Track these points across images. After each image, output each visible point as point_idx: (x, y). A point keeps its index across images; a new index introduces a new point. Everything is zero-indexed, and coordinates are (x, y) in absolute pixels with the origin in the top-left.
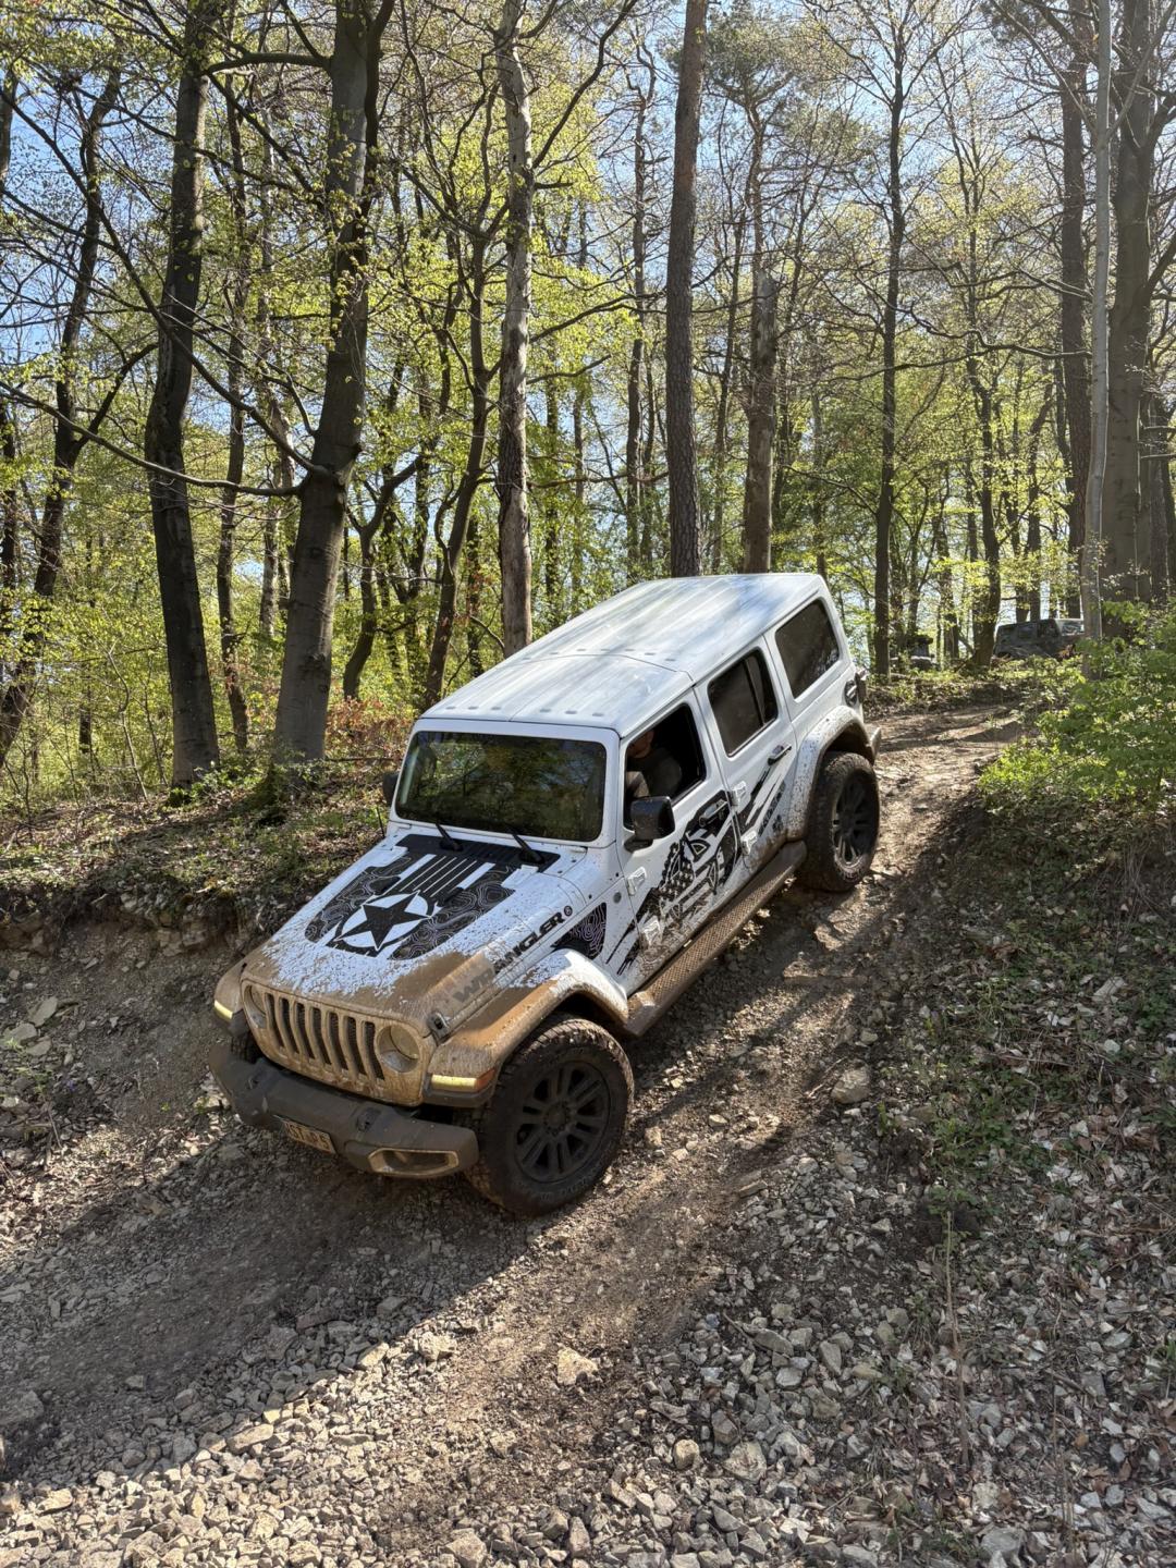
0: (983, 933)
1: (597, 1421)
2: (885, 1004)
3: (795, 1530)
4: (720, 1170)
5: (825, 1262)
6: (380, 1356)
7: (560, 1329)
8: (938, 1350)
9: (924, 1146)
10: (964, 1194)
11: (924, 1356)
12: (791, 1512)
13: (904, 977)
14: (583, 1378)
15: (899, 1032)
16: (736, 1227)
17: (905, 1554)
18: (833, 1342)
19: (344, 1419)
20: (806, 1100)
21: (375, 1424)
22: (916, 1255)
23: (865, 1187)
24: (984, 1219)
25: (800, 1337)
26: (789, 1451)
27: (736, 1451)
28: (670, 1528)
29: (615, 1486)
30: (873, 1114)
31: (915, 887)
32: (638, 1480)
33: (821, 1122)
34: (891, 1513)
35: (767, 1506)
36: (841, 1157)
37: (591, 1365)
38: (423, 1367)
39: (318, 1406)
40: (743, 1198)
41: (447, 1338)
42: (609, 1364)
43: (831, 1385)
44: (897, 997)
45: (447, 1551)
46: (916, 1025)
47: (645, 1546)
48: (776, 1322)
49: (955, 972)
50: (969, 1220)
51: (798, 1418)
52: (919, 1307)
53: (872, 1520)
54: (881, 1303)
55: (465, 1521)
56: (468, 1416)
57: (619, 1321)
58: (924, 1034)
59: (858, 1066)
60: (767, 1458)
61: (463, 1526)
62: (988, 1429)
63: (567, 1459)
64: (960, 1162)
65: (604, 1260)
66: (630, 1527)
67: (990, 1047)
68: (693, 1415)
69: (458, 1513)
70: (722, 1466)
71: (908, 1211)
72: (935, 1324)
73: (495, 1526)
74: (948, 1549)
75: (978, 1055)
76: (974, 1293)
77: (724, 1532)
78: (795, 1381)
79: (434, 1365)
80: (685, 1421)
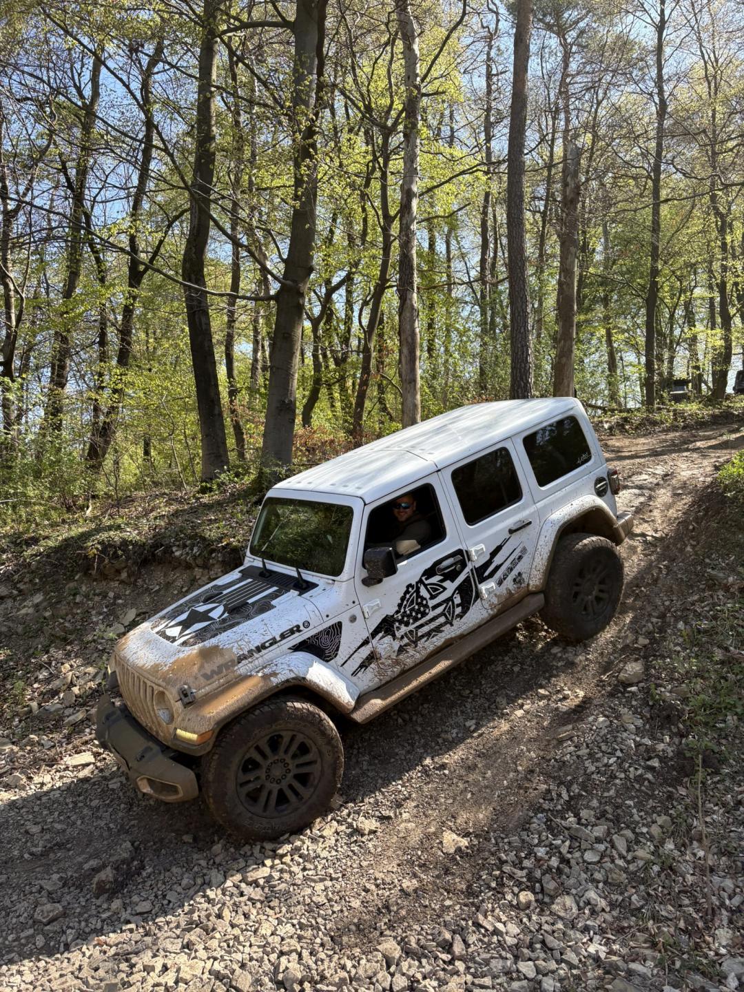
0: (721, 575)
1: (469, 876)
2: (654, 620)
3: (597, 951)
4: (545, 724)
5: (615, 785)
6: (333, 830)
7: (444, 819)
8: (691, 843)
9: (682, 712)
10: (709, 744)
11: (681, 847)
12: (594, 940)
13: (667, 603)
14: (459, 850)
15: (664, 639)
16: (556, 760)
17: (670, 970)
18: (622, 835)
19: (312, 867)
20: (601, 681)
21: (331, 871)
22: (677, 782)
23: (642, 738)
24: (723, 761)
25: (599, 831)
26: (593, 902)
27: (558, 900)
28: (517, 945)
29: (481, 917)
30: (647, 692)
31: (675, 545)
32: (495, 914)
33: (611, 695)
34: (661, 944)
35: (578, 935)
36: (625, 718)
37: (464, 842)
38: (360, 838)
39: (296, 857)
40: (561, 742)
41: (374, 821)
42: (475, 842)
43: (620, 862)
44: (662, 616)
45: (377, 950)
46: (675, 634)
47: (500, 955)
48: (583, 821)
49: (701, 600)
50: (713, 762)
51: (598, 882)
52: (679, 816)
53: (647, 948)
54: (653, 812)
55: (387, 932)
56: (387, 869)
57: (481, 816)
58: (681, 640)
59: (636, 660)
60: (578, 905)
61: (386, 936)
62: (725, 895)
63: (450, 899)
64: (706, 724)
65: (471, 778)
66: (490, 943)
67: (727, 649)
68: (530, 876)
69: (383, 928)
70: (549, 909)
71: (671, 754)
72: (690, 827)
73: (406, 937)
74: (698, 969)
75: (719, 655)
76: (716, 808)
77: (551, 950)
78: (596, 859)
79: (366, 837)
80: (525, 880)
